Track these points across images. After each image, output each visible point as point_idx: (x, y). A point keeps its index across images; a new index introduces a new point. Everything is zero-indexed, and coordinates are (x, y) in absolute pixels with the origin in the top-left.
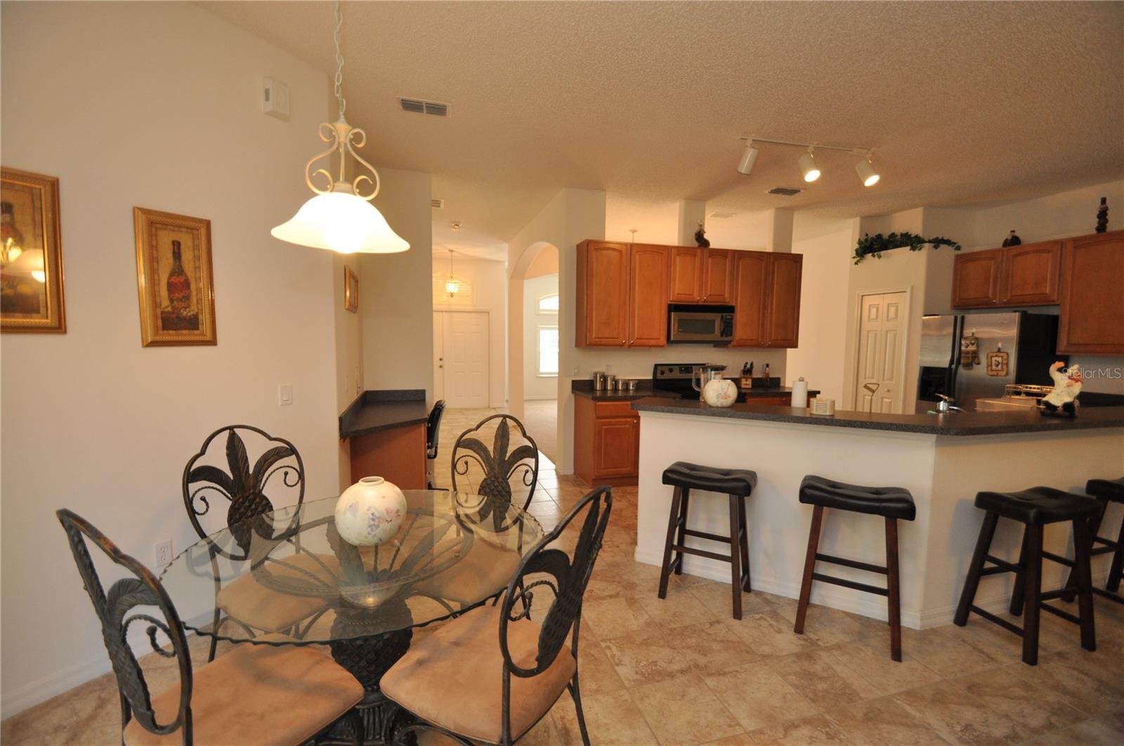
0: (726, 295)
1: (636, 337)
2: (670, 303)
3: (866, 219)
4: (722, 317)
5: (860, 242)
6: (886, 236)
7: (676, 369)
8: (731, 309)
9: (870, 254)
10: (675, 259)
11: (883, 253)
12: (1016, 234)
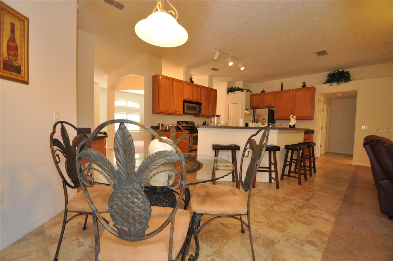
0: (199, 100)
1: (174, 111)
2: (184, 100)
3: (229, 83)
4: (199, 106)
5: (228, 89)
6: (234, 88)
7: (184, 123)
8: (201, 104)
9: (231, 92)
10: (185, 86)
11: (234, 92)
12: (264, 90)
